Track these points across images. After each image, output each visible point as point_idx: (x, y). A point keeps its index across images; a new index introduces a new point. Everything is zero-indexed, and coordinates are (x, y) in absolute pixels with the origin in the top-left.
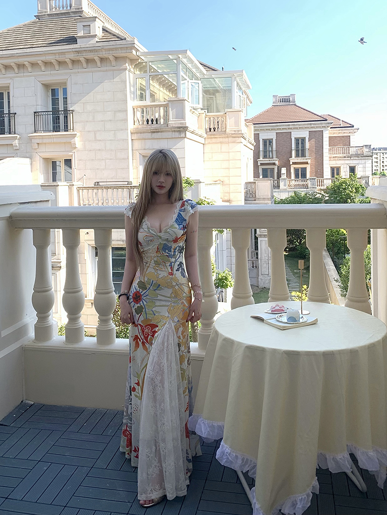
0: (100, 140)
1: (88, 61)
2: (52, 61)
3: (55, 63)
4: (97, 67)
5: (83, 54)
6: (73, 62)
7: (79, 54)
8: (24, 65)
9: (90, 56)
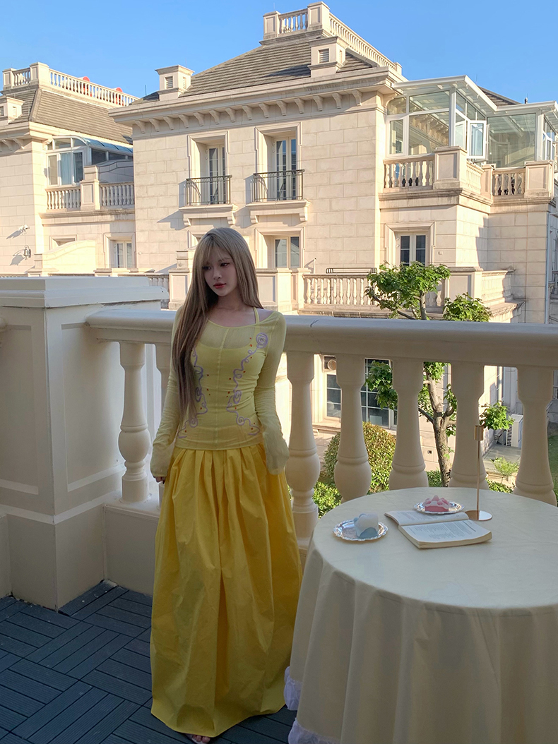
0: (337, 211)
1: (324, 99)
2: (278, 103)
3: (282, 106)
4: (336, 108)
5: (318, 91)
6: (305, 102)
7: (313, 92)
8: (242, 110)
9: (327, 93)
